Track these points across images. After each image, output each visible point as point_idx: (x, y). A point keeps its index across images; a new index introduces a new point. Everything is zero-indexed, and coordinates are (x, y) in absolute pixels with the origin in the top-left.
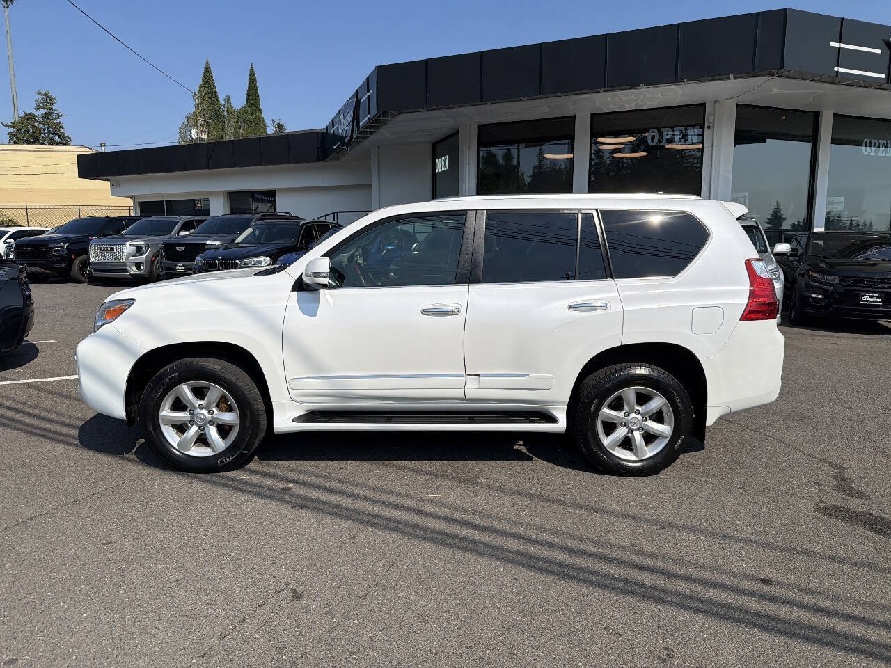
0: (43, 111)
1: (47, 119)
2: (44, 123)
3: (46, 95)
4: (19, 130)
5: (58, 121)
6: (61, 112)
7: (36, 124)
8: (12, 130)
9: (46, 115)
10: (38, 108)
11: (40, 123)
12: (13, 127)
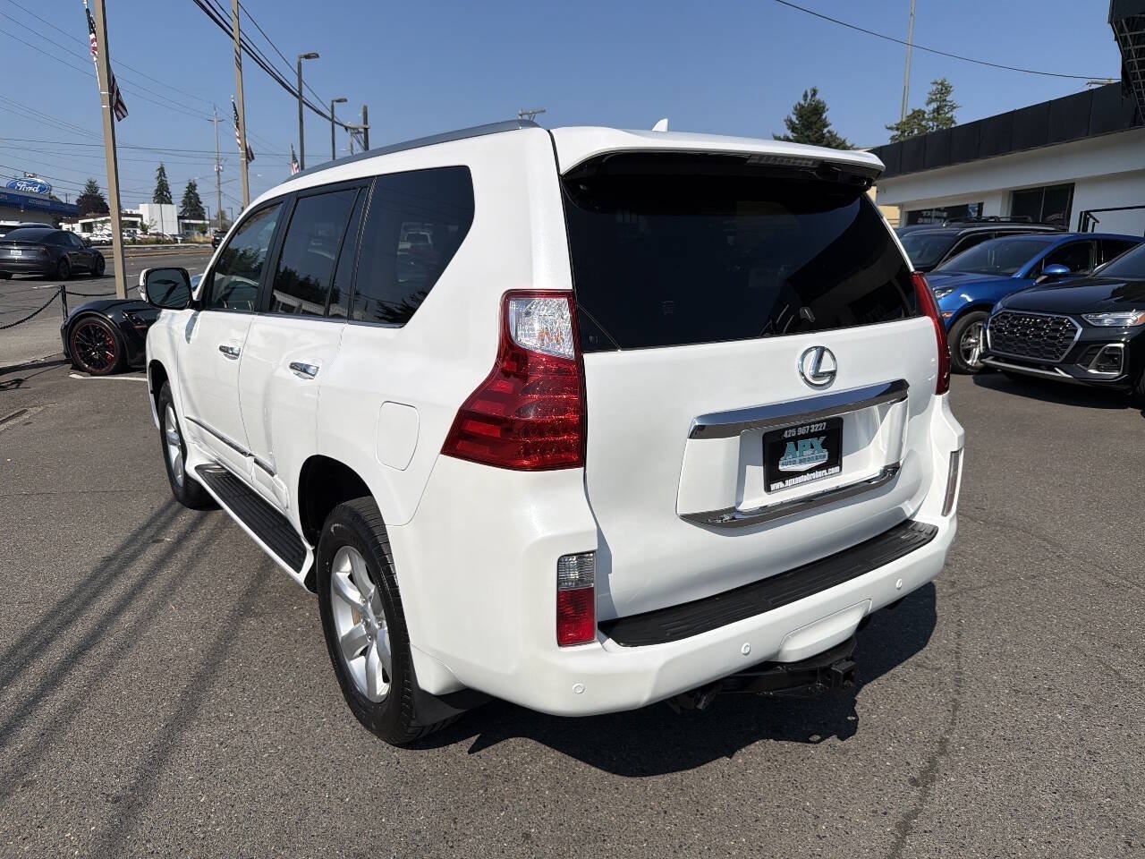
0: (934, 105)
1: (939, 114)
2: (934, 119)
3: (942, 84)
4: (903, 132)
5: (949, 115)
6: (957, 102)
7: (923, 123)
8: (895, 133)
9: (938, 110)
10: (930, 102)
11: (928, 120)
12: (897, 129)
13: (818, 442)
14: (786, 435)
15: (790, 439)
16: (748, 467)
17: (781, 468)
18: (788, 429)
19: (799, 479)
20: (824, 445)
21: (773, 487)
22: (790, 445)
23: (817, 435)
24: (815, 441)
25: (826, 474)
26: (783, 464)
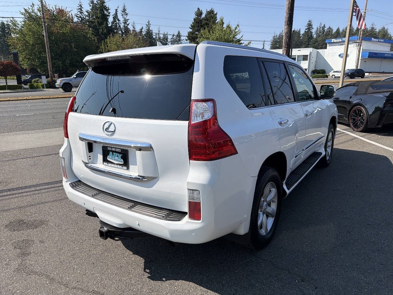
13: (119, 156)
15: (110, 151)
16: (98, 154)
18: (109, 147)
22: (111, 153)
26: (108, 158)
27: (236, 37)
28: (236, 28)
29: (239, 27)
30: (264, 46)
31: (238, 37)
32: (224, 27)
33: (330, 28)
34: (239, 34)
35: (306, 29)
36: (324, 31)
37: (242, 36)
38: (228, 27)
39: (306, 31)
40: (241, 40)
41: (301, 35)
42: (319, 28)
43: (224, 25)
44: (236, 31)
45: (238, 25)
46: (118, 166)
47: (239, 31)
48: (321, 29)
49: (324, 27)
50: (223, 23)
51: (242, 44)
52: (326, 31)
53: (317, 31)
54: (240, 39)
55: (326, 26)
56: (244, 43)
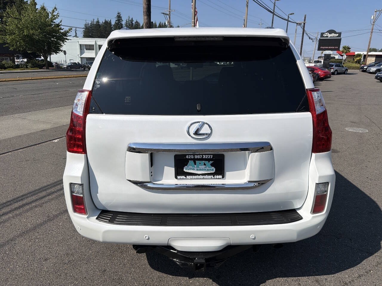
13: (208, 164)
14: (187, 157)
15: (191, 159)
16: (165, 167)
17: (184, 170)
18: (188, 155)
19: (196, 177)
20: (212, 165)
21: (179, 177)
22: (191, 162)
23: (208, 160)
24: (206, 162)
25: (213, 177)
26: (186, 169)
27: (54, 21)
28: (53, 11)
29: (56, 10)
30: (76, 33)
31: (57, 21)
32: (36, 8)
33: (137, 22)
34: (58, 18)
35: (116, 21)
36: (132, 23)
37: (61, 21)
38: (43, 9)
39: (117, 22)
40: (61, 25)
41: (112, 26)
42: (128, 21)
43: (37, 6)
44: (54, 14)
45: (55, 8)
46: (209, 177)
47: (58, 15)
48: (130, 22)
49: (132, 20)
50: (36, 4)
51: (62, 30)
52: (134, 24)
53: (126, 24)
54: (59, 24)
55: (133, 19)
56: (63, 29)
